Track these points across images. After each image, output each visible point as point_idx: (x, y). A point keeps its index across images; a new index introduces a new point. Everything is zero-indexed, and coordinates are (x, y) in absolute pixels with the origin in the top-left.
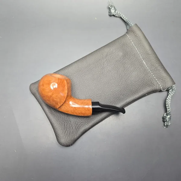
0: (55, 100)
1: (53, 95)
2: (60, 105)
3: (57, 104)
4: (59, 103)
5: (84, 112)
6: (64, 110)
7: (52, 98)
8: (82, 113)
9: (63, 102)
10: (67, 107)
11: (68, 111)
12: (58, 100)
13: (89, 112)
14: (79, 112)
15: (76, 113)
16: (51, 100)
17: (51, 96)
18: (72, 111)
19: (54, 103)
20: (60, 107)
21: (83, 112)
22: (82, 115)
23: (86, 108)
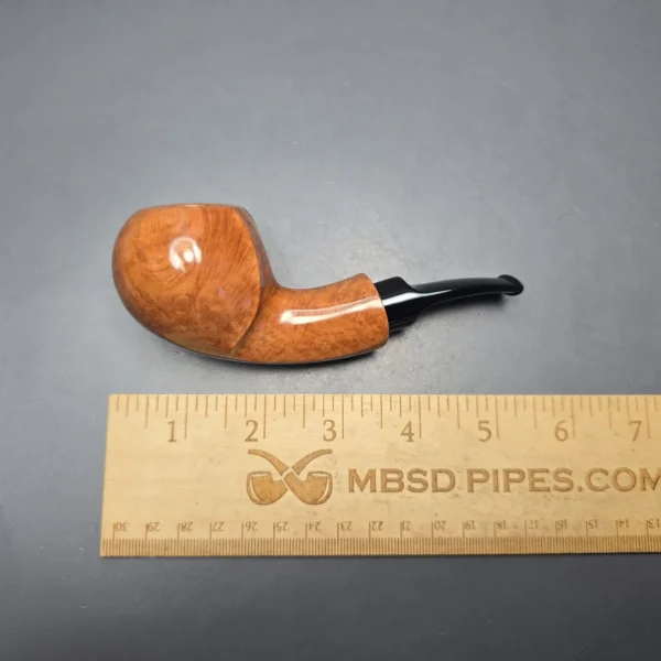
0: (215, 309)
1: (199, 289)
2: (240, 330)
3: (228, 329)
4: (234, 324)
5: (353, 333)
6: (264, 350)
7: (198, 305)
8: (345, 343)
9: (254, 311)
10: (271, 333)
11: (282, 351)
12: (230, 308)
13: (375, 327)
14: (333, 340)
15: (318, 349)
16: (198, 316)
17: (192, 297)
18: (302, 346)
19: (214, 328)
20: (242, 343)
21: (350, 335)
22: (349, 352)
23: (357, 313)
